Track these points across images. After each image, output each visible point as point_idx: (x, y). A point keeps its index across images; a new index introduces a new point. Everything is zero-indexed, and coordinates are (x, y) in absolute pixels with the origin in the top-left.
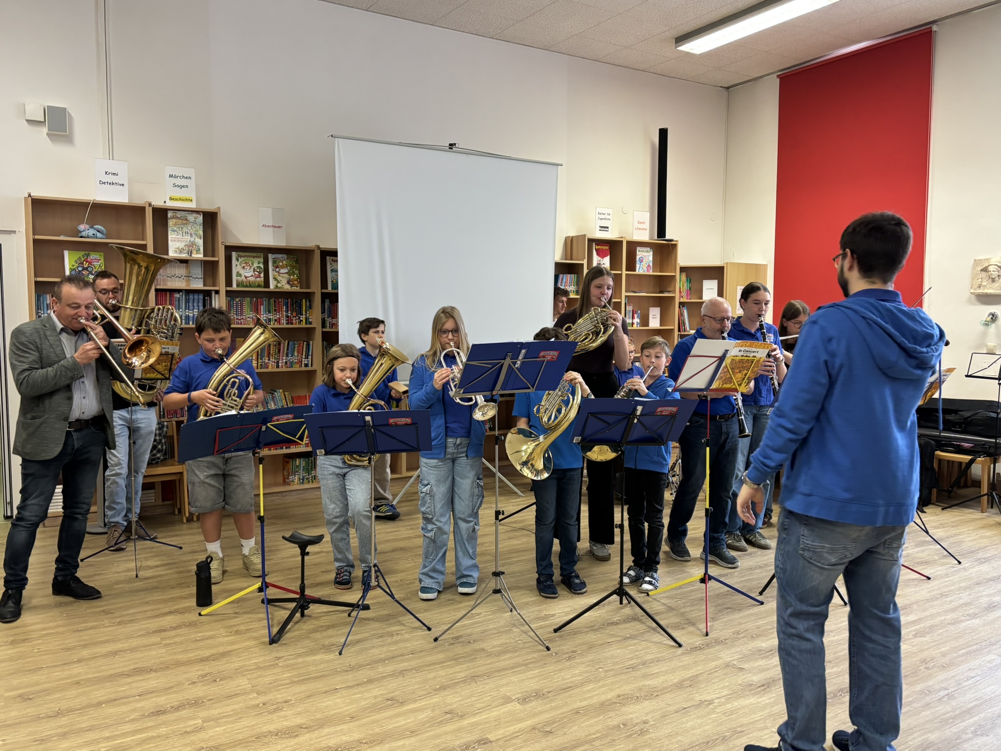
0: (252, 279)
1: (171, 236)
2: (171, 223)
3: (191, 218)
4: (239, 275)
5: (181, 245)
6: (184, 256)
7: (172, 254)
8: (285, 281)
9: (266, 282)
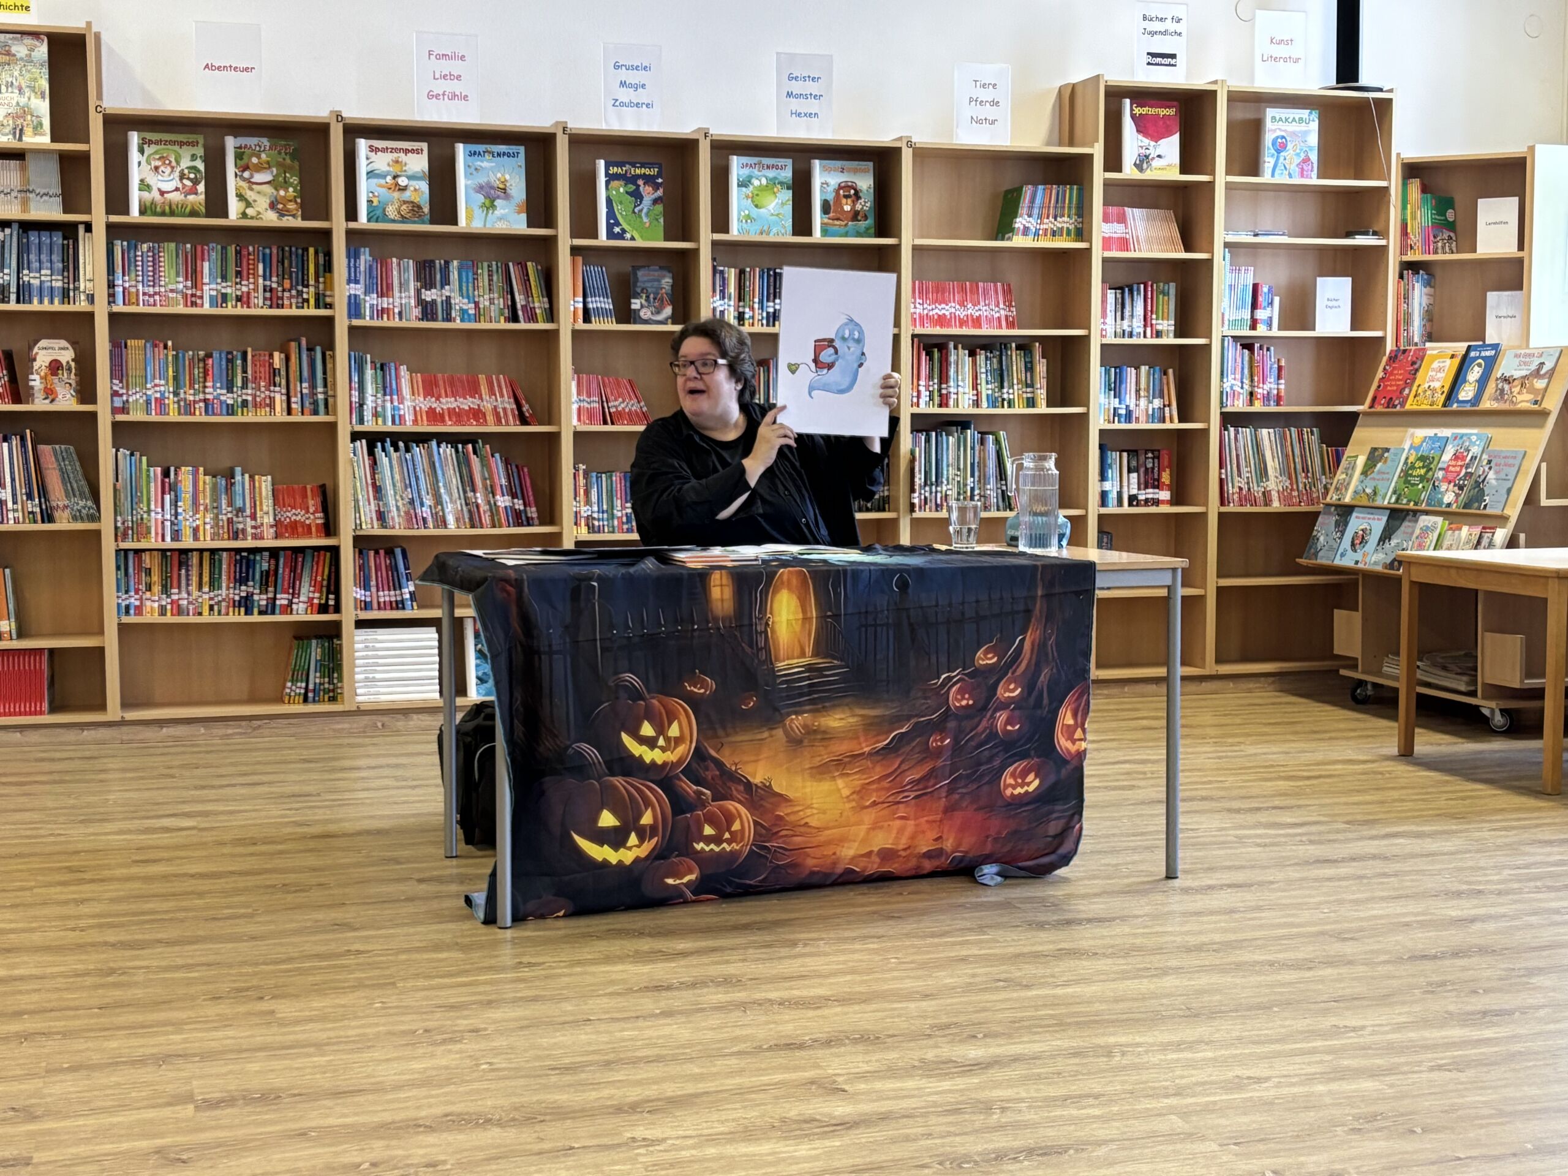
0: (176, 197)
3: (19, 46)
4: (144, 186)
8: (262, 203)
9: (217, 203)
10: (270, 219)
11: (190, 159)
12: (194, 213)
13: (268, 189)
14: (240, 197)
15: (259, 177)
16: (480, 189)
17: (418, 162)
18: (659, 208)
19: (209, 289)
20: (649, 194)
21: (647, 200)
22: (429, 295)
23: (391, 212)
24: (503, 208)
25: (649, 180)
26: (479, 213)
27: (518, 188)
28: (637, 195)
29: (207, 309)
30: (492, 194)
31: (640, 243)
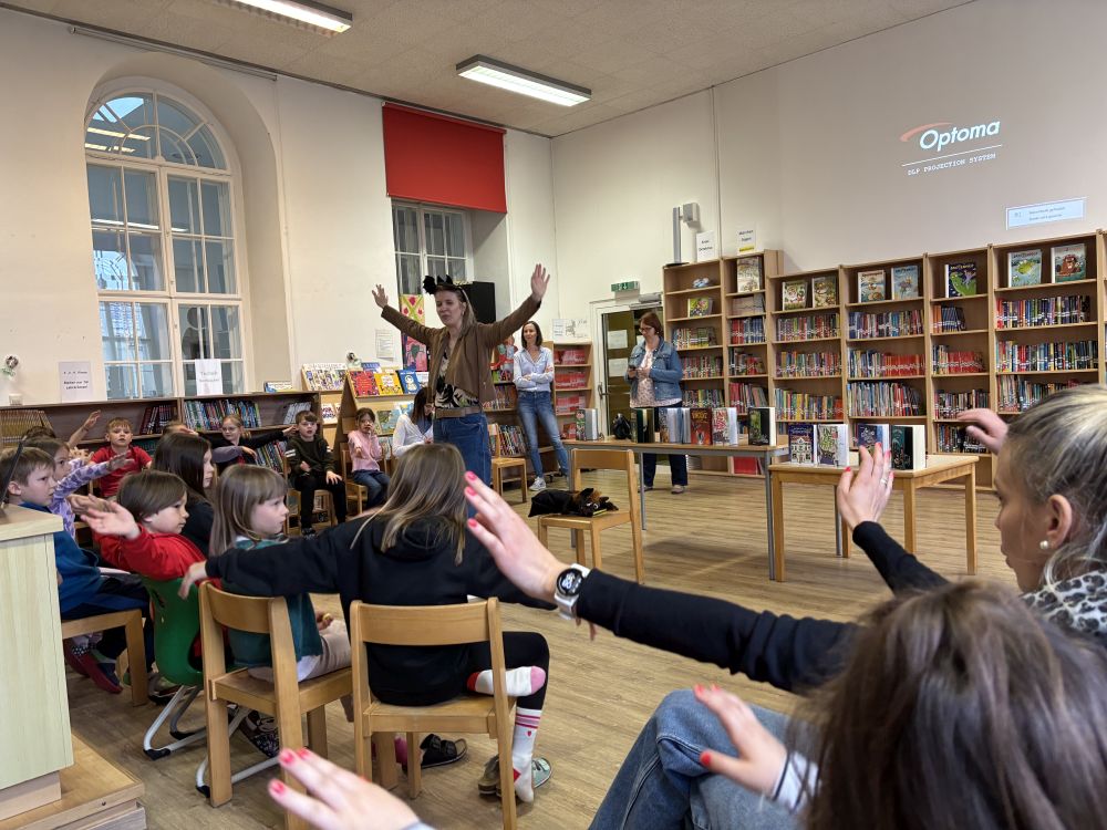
0: (796, 302)
1: (739, 278)
2: (739, 268)
3: (751, 262)
4: (786, 300)
5: (745, 284)
6: (747, 291)
7: (740, 291)
8: (823, 300)
9: (809, 303)
10: (826, 306)
11: (802, 289)
12: (801, 307)
13: (825, 295)
14: (816, 299)
15: (822, 291)
16: (900, 285)
17: (881, 278)
18: (974, 281)
19: (807, 332)
20: (969, 275)
21: (968, 279)
22: (881, 327)
23: (870, 298)
24: (908, 290)
25: (969, 270)
26: (899, 294)
27: (915, 283)
28: (964, 277)
29: (806, 340)
30: (904, 286)
31: (965, 297)
